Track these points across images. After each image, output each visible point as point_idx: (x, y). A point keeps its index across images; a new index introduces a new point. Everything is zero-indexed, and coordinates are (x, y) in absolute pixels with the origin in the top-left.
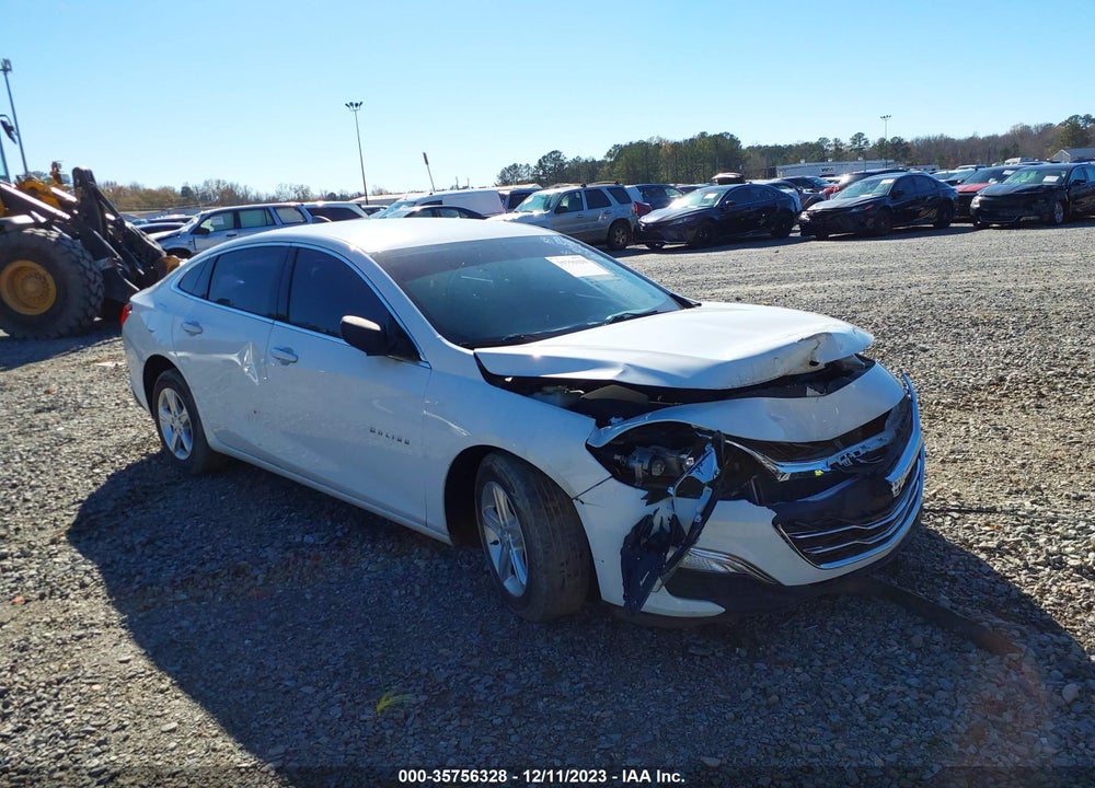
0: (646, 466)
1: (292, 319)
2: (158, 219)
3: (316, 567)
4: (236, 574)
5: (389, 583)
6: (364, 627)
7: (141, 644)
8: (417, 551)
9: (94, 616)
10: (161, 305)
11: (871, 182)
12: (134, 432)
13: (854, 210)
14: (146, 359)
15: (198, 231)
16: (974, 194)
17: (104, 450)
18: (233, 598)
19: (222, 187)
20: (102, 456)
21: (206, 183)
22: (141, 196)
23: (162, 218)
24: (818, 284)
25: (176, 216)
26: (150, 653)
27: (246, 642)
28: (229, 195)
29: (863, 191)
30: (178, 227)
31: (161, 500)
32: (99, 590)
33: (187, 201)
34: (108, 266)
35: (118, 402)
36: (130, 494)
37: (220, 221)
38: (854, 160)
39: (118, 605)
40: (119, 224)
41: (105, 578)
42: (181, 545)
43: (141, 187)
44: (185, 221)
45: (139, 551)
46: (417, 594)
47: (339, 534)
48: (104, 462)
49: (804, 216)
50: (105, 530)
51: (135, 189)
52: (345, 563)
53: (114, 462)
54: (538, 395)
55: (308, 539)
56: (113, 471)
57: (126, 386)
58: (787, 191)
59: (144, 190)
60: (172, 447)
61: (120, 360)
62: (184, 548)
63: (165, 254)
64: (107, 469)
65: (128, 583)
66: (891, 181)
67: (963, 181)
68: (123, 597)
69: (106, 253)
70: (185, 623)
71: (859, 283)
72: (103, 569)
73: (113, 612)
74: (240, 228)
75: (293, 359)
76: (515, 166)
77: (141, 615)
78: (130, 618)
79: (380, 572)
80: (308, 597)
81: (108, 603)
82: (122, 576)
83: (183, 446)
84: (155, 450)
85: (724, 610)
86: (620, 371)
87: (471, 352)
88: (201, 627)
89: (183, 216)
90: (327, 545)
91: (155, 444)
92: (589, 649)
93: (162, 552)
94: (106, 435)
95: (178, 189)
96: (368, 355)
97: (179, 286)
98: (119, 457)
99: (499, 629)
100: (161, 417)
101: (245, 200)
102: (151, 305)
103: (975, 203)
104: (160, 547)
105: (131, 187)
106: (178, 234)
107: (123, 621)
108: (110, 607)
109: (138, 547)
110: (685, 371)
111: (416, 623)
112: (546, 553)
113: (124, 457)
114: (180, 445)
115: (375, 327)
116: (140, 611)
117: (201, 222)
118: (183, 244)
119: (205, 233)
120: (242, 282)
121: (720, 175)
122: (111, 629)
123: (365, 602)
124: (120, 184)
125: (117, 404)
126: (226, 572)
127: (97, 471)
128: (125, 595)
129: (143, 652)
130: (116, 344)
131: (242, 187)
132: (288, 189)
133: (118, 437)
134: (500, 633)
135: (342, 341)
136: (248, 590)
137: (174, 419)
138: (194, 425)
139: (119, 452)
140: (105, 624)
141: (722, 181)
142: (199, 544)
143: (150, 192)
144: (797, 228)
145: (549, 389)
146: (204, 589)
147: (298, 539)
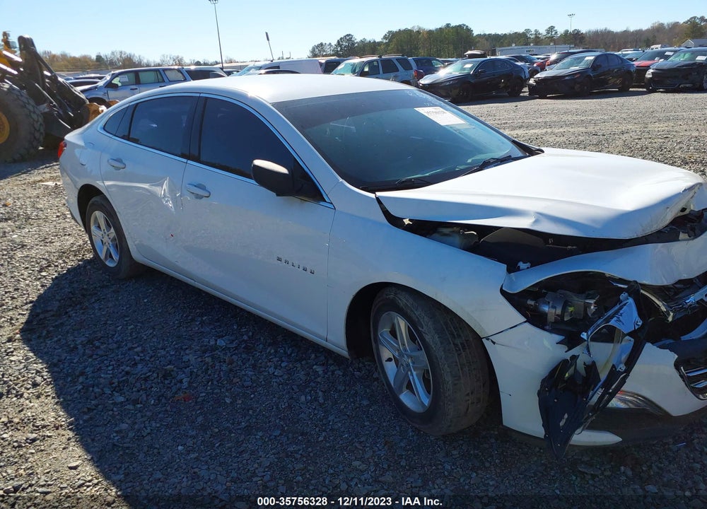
0: (559, 311)
1: (203, 158)
2: (81, 76)
3: (231, 370)
4: (165, 377)
5: (294, 387)
6: (281, 434)
7: (87, 448)
8: (313, 356)
9: (45, 417)
10: (90, 144)
11: (578, 58)
12: (72, 240)
13: (567, 78)
14: (79, 187)
15: (110, 85)
16: (648, 67)
17: (49, 256)
18: (163, 400)
19: (123, 56)
20: (47, 260)
21: (113, 53)
22: (68, 61)
23: (84, 76)
24: (556, 131)
25: (93, 75)
26: (95, 459)
27: (180, 448)
28: (128, 61)
29: (571, 65)
30: (96, 83)
31: (96, 301)
32: (49, 389)
33: (99, 65)
34: (47, 110)
35: (59, 214)
36: (71, 295)
37: (125, 78)
38: (547, 45)
39: (65, 405)
40: (54, 79)
41: (52, 377)
42: (115, 346)
43: (68, 55)
44: (101, 78)
45: (81, 351)
46: (321, 400)
47: (245, 337)
48: (49, 266)
49: (532, 81)
50: (51, 329)
51: (64, 57)
52: (254, 366)
53: (57, 266)
54: (435, 235)
55: (221, 342)
56: (56, 274)
57: (63, 201)
58: (519, 64)
59: (70, 57)
60: (102, 256)
61: (59, 180)
62: (118, 348)
63: (88, 102)
64: (51, 272)
65: (74, 382)
66: (592, 58)
67: (637, 59)
68: (69, 398)
69: (45, 100)
70: (124, 426)
71: (583, 130)
72: (51, 367)
73: (61, 413)
74: (140, 84)
75: (207, 194)
76: (322, 44)
77: (86, 417)
78: (76, 420)
79: (286, 377)
80: (228, 401)
81: (57, 403)
82: (67, 375)
83: (111, 256)
84: (89, 256)
85: (621, 439)
86: (533, 220)
87: (372, 195)
88: (139, 430)
89: (98, 75)
90: (236, 348)
91: (88, 251)
92: (487, 465)
93: (100, 353)
94: (51, 242)
95: (94, 57)
96: (278, 195)
97: (104, 128)
98: (61, 261)
99: (401, 440)
100: (93, 233)
101: (139, 65)
102: (81, 143)
103: (649, 74)
104: (98, 348)
105: (62, 55)
106: (96, 87)
107: (70, 424)
108: (58, 407)
109: (80, 347)
110: (594, 221)
111: (324, 431)
112: (455, 385)
113: (65, 262)
114: (109, 255)
115: (283, 170)
116: (85, 413)
117: (112, 79)
118: (100, 95)
119: (115, 87)
120: (155, 125)
121: (469, 52)
122: (61, 431)
123: (277, 408)
124: (53, 53)
125: (58, 216)
126: (155, 375)
127: (44, 274)
128: (71, 395)
129: (89, 458)
130: (55, 167)
131: (137, 56)
132: (168, 59)
133: (58, 244)
134: (402, 444)
135: (253, 181)
136: (176, 393)
137: (104, 236)
138: (120, 241)
139: (60, 257)
140: (55, 426)
141: (471, 56)
142: (130, 345)
143: (74, 58)
144: (526, 89)
145: (446, 231)
146: (139, 391)
147: (212, 343)
